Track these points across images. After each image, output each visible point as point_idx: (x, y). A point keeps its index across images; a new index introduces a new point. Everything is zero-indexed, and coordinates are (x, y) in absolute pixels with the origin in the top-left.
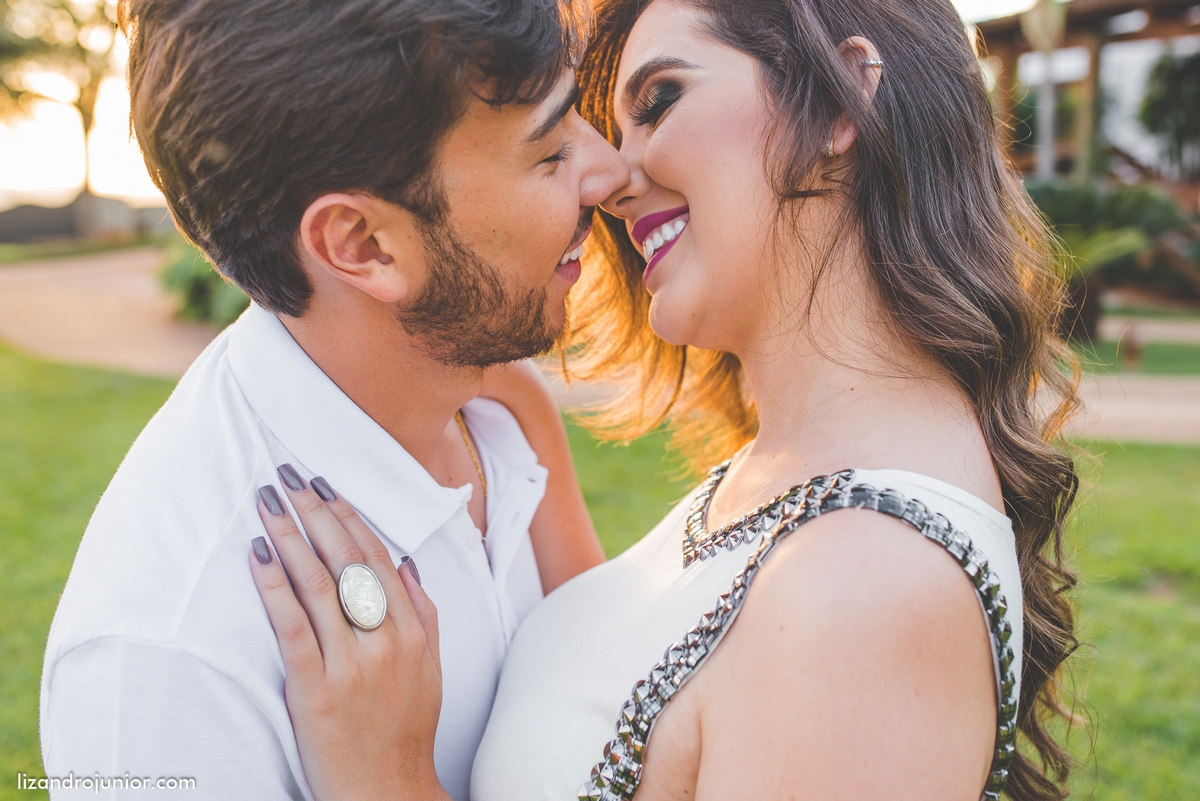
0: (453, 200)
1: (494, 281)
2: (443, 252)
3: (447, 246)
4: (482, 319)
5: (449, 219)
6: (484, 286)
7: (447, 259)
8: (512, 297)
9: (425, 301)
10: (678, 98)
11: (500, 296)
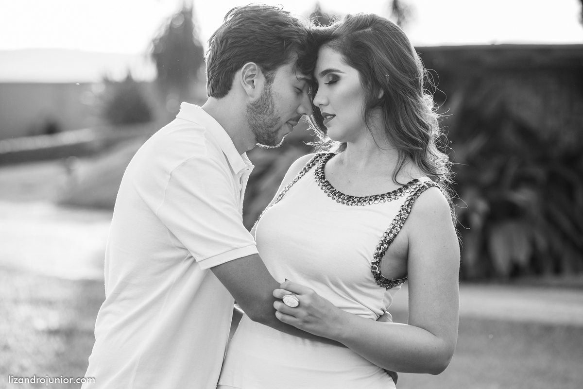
0: (275, 81)
1: (273, 106)
2: (266, 92)
3: (268, 91)
4: (265, 116)
5: (272, 85)
6: (270, 107)
7: (266, 94)
8: (275, 114)
9: (255, 103)
10: (338, 80)
11: (272, 112)
